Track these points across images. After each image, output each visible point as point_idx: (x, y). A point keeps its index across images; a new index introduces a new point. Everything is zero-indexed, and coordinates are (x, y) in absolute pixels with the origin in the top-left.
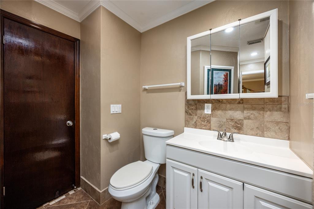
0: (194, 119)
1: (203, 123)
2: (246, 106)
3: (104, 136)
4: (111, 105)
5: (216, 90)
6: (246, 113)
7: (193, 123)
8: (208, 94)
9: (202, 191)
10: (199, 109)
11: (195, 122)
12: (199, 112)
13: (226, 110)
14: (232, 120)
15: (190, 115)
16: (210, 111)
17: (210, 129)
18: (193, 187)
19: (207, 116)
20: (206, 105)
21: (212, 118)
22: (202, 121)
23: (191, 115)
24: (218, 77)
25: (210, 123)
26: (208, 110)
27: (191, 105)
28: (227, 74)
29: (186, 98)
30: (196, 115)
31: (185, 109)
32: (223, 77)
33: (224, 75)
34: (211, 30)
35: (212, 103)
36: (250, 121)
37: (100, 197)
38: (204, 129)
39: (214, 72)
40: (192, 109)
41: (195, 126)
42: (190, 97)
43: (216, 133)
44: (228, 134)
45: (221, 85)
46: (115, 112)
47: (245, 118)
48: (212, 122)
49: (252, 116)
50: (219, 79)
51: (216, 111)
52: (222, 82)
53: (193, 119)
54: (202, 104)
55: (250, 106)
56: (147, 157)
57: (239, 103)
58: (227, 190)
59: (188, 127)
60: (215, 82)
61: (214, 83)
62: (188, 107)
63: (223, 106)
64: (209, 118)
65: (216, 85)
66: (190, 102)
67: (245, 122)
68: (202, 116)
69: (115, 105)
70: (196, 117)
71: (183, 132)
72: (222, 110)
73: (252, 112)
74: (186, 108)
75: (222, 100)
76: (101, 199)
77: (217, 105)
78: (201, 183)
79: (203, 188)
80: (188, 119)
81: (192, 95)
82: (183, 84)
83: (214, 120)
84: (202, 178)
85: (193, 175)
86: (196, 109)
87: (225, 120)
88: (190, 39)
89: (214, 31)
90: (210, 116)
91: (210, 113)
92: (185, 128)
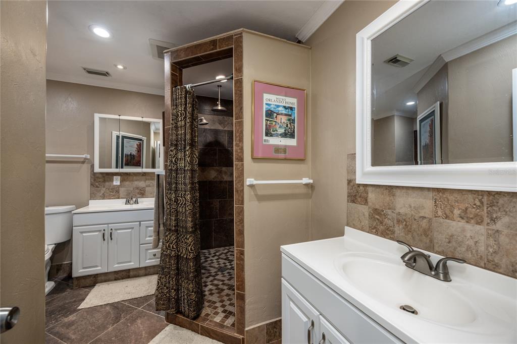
0: (102, 191)
1: (111, 194)
2: (147, 178)
5: (127, 161)
6: (148, 182)
7: (101, 194)
8: (117, 167)
9: (111, 239)
10: (108, 181)
11: (103, 194)
12: (107, 184)
13: (133, 181)
14: (138, 188)
15: (97, 187)
17: (119, 198)
18: (104, 240)
19: (116, 187)
20: (115, 177)
21: (120, 188)
22: (111, 192)
23: (99, 187)
24: (130, 146)
25: (119, 192)
26: (117, 182)
27: (98, 177)
28: (140, 144)
29: (93, 170)
30: (104, 187)
32: (136, 146)
33: (137, 145)
34: (120, 116)
35: (121, 176)
36: (150, 188)
38: (112, 199)
39: (125, 140)
40: (100, 181)
41: (103, 197)
42: (97, 169)
43: (124, 200)
44: (134, 199)
45: (134, 156)
47: (147, 186)
48: (120, 192)
49: (151, 184)
50: (130, 148)
51: (124, 182)
52: (134, 153)
53: (100, 191)
54: (110, 177)
55: (150, 177)
57: (143, 175)
59: (93, 200)
60: (127, 151)
61: (125, 153)
62: (95, 180)
64: (118, 189)
65: (128, 155)
66: (97, 175)
67: (147, 189)
68: (111, 187)
70: (104, 189)
71: (88, 205)
72: (130, 181)
73: (151, 181)
74: (92, 181)
77: (125, 177)
78: (111, 233)
79: (112, 237)
80: (95, 191)
81: (100, 168)
82: (88, 157)
83: (122, 190)
84: (111, 229)
85: (104, 230)
86: (104, 181)
87: (132, 189)
88: (97, 116)
89: (122, 117)
90: (118, 186)
91: (118, 183)
92: (90, 201)
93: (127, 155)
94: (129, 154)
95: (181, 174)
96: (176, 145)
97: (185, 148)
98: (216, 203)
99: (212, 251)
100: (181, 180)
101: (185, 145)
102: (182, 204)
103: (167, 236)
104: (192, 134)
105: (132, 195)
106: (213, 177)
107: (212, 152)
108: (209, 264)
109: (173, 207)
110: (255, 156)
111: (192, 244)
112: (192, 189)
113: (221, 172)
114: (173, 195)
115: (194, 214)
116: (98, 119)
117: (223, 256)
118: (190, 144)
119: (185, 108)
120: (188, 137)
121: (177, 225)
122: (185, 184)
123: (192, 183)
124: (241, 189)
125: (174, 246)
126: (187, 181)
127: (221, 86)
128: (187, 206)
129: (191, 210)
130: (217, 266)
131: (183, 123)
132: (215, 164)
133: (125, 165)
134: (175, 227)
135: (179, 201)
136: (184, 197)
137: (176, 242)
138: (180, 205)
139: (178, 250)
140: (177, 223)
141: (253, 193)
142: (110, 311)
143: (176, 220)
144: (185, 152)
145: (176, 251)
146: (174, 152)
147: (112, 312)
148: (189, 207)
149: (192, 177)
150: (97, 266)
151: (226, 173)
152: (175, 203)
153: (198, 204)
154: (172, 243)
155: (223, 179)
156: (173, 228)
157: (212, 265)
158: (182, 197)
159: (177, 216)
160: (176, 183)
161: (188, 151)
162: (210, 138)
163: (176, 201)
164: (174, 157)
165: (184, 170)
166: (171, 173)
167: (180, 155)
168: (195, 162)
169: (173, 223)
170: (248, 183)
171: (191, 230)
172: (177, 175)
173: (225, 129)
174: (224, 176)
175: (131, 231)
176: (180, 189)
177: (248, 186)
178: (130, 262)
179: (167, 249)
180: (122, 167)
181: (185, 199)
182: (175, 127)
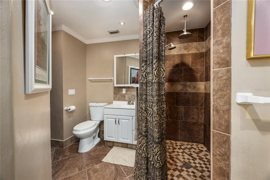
1: (122, 98)
3: (65, 108)
4: (69, 90)
7: (118, 98)
9: (119, 124)
10: (120, 91)
11: (119, 98)
14: (134, 95)
15: (116, 94)
16: (125, 92)
17: (125, 101)
18: (116, 124)
20: (123, 89)
24: (134, 73)
29: (114, 86)
30: (119, 94)
31: (114, 92)
33: (137, 72)
34: (124, 54)
35: (126, 88)
37: (63, 144)
38: (122, 101)
39: (132, 70)
40: (117, 91)
41: (119, 100)
42: (116, 85)
43: (127, 102)
44: (132, 102)
46: (72, 94)
48: (126, 97)
51: (127, 92)
53: (117, 96)
54: (121, 89)
56: (92, 119)
58: (127, 121)
61: (132, 77)
62: (115, 90)
63: (130, 89)
64: (124, 96)
66: (116, 88)
68: (122, 95)
69: (71, 90)
71: (113, 103)
72: (130, 91)
75: (130, 87)
76: (64, 145)
77: (128, 89)
78: (119, 121)
80: (115, 96)
81: (116, 84)
82: (113, 79)
84: (119, 119)
85: (116, 119)
86: (119, 91)
87: (131, 96)
88: (115, 56)
89: (126, 55)
90: (125, 94)
91: (125, 93)
92: (114, 101)
93: (133, 78)
94: (134, 77)
95: (149, 87)
96: (146, 61)
97: (152, 62)
98: (182, 109)
99: (179, 143)
100: (149, 92)
101: (152, 59)
102: (150, 114)
103: (139, 138)
104: (159, 48)
105: (131, 99)
106: (179, 89)
107: (179, 71)
108: (176, 155)
109: (144, 115)
110: (254, 55)
111: (158, 154)
112: (159, 101)
113: (185, 86)
114: (144, 105)
115: (160, 125)
116: (116, 58)
117: (187, 151)
118: (156, 57)
119: (153, 24)
120: (155, 50)
121: (147, 131)
122: (152, 96)
123: (159, 95)
124: (226, 108)
125: (144, 149)
126: (154, 93)
127: (186, 16)
128: (154, 117)
129: (157, 121)
130: (182, 160)
131: (151, 39)
132: (181, 80)
133: (132, 83)
134: (145, 132)
135: (148, 111)
136: (152, 108)
137: (146, 145)
138: (148, 115)
139: (147, 153)
140: (147, 130)
141: (248, 117)
142: (114, 170)
143: (146, 126)
144: (152, 66)
145: (146, 153)
146: (144, 67)
147: (114, 172)
148: (156, 119)
149: (159, 90)
150: (113, 137)
151: (189, 86)
152: (145, 112)
153: (165, 115)
154: (143, 146)
155: (188, 91)
156: (144, 134)
157: (178, 157)
158: (150, 108)
159: (147, 123)
160: (146, 95)
161: (154, 64)
162: (177, 61)
163: (146, 110)
164: (144, 71)
165: (152, 83)
166: (142, 86)
167: (149, 70)
168: (162, 75)
169: (144, 129)
170: (239, 100)
171: (157, 140)
172: (147, 87)
173: (189, 53)
174: (188, 89)
175: (128, 121)
176: (149, 100)
177: (239, 104)
178: (127, 139)
179: (140, 149)
180: (131, 84)
181: (153, 110)
182: (145, 45)
